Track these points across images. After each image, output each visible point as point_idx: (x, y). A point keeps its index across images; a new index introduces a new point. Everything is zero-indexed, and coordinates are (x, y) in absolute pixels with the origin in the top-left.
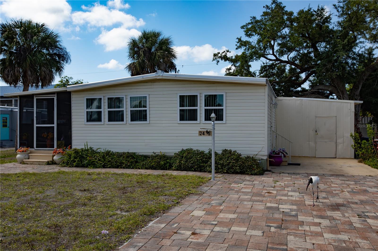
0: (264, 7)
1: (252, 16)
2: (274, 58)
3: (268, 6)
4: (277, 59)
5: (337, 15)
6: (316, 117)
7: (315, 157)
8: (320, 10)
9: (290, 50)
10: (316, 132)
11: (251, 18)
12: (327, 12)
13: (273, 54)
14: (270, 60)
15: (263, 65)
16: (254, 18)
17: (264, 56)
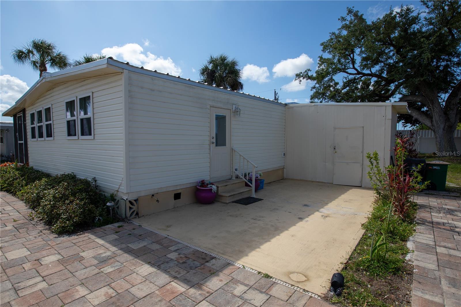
0: (339, 19)
1: (331, 32)
2: (355, 72)
3: (344, 17)
4: (359, 73)
5: (425, 12)
6: (335, 128)
7: (332, 184)
8: (406, 10)
9: (376, 62)
10: (335, 149)
11: (331, 35)
12: (413, 11)
13: (354, 68)
14: (350, 74)
15: (345, 81)
16: (334, 34)
17: (344, 70)
